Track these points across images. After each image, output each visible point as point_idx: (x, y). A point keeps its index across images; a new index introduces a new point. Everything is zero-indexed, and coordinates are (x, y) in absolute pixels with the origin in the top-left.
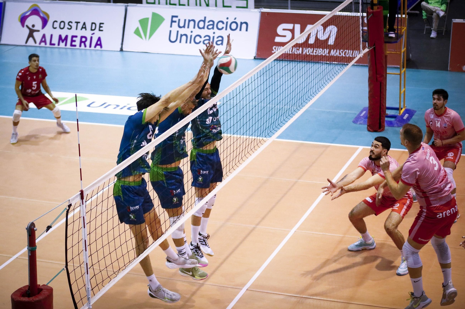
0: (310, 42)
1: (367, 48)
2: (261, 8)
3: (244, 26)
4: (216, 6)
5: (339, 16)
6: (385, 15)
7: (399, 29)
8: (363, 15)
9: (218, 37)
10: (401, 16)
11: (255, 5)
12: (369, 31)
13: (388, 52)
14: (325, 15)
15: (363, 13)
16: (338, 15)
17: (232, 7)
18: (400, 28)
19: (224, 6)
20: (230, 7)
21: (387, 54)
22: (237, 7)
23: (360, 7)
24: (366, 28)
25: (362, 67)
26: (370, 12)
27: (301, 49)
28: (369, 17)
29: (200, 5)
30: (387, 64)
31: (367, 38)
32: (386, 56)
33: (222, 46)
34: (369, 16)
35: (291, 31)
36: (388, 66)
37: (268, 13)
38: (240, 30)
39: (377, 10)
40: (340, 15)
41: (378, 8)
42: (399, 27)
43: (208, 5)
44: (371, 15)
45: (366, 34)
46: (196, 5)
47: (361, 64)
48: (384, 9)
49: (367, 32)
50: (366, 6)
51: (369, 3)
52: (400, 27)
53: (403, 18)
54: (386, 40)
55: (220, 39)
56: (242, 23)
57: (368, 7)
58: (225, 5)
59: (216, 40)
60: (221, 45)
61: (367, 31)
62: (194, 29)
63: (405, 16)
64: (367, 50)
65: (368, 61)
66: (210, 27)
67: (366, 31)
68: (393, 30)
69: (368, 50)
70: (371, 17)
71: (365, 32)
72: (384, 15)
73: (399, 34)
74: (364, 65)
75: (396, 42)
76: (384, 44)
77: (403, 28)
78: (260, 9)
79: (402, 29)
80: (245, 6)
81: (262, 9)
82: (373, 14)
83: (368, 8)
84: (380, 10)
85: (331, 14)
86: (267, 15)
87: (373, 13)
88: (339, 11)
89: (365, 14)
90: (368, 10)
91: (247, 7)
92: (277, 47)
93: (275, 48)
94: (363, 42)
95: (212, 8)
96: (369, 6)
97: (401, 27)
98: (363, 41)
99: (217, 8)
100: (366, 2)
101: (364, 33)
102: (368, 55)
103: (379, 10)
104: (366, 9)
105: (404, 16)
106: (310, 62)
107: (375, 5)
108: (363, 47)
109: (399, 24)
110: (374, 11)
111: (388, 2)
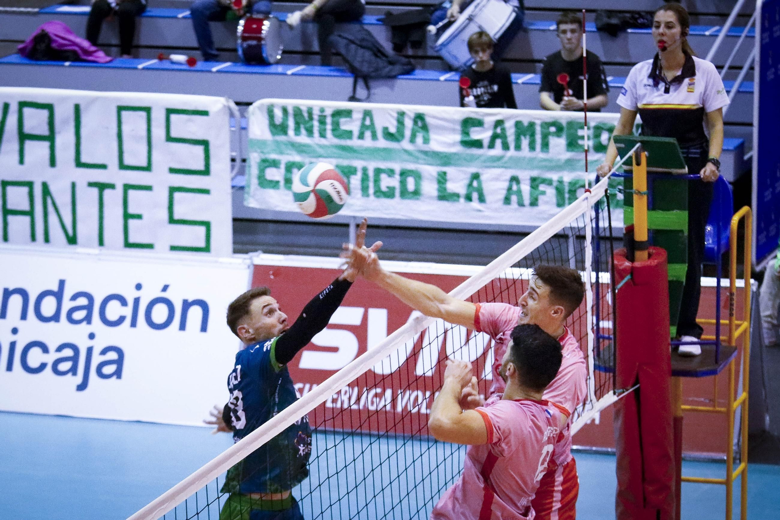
0: (419, 372)
1: (611, 392)
2: (256, 251)
3: (195, 313)
4: (101, 243)
5: (514, 281)
6: (675, 279)
7: (721, 328)
8: (597, 277)
9: (104, 352)
10: (732, 283)
11: (235, 242)
12: (617, 333)
13: (683, 407)
14: (467, 278)
15: (600, 273)
16: (509, 277)
17: (156, 246)
18: (726, 325)
19: (128, 245)
20: (150, 246)
21: (680, 414)
22: (173, 248)
23: (586, 249)
24: (607, 324)
25: (598, 456)
26: (621, 268)
27: (389, 393)
28: (619, 286)
29: (47, 240)
30: (684, 446)
31: (612, 358)
32: (678, 421)
33: (118, 381)
34: (619, 283)
35: (354, 333)
36: (685, 454)
37: (278, 271)
38: (183, 327)
39: (648, 263)
40: (516, 277)
41: (650, 256)
42: (722, 321)
43: (72, 240)
44: (627, 278)
45: (609, 346)
46: (33, 238)
47: (594, 448)
48: (671, 260)
49: (612, 336)
50: (609, 246)
51: (618, 239)
52: (727, 322)
53: (739, 289)
54: (677, 365)
55: (113, 356)
56: (187, 305)
57: (615, 251)
58: (132, 239)
59: (96, 359)
60: (114, 378)
61: (612, 332)
62: (23, 322)
63: (747, 283)
64: (610, 398)
65: (617, 435)
66: (79, 315)
67: (606, 335)
68: (696, 330)
69: (615, 398)
70: (626, 283)
71: (604, 338)
72: (670, 279)
73: (724, 344)
74: (604, 449)
75: (714, 372)
76: (672, 380)
77: (738, 326)
78: (251, 254)
79: (734, 327)
80: (202, 244)
81: (258, 256)
82: (632, 274)
83: (615, 256)
84: (656, 261)
85: (486, 273)
86: (273, 274)
87: (633, 271)
88: (514, 266)
89: (605, 277)
90: (616, 262)
91: (207, 249)
92: (307, 386)
93: (301, 391)
94: (597, 371)
95: (86, 250)
96: (619, 248)
97: (730, 320)
98: (596, 367)
99: (103, 250)
100: (608, 234)
101: (601, 340)
102: (617, 413)
103: (654, 262)
104: (610, 260)
105: (740, 283)
106: (425, 441)
107: (641, 246)
108: (598, 387)
109: (724, 312)
110: (637, 264)
111: (686, 233)
